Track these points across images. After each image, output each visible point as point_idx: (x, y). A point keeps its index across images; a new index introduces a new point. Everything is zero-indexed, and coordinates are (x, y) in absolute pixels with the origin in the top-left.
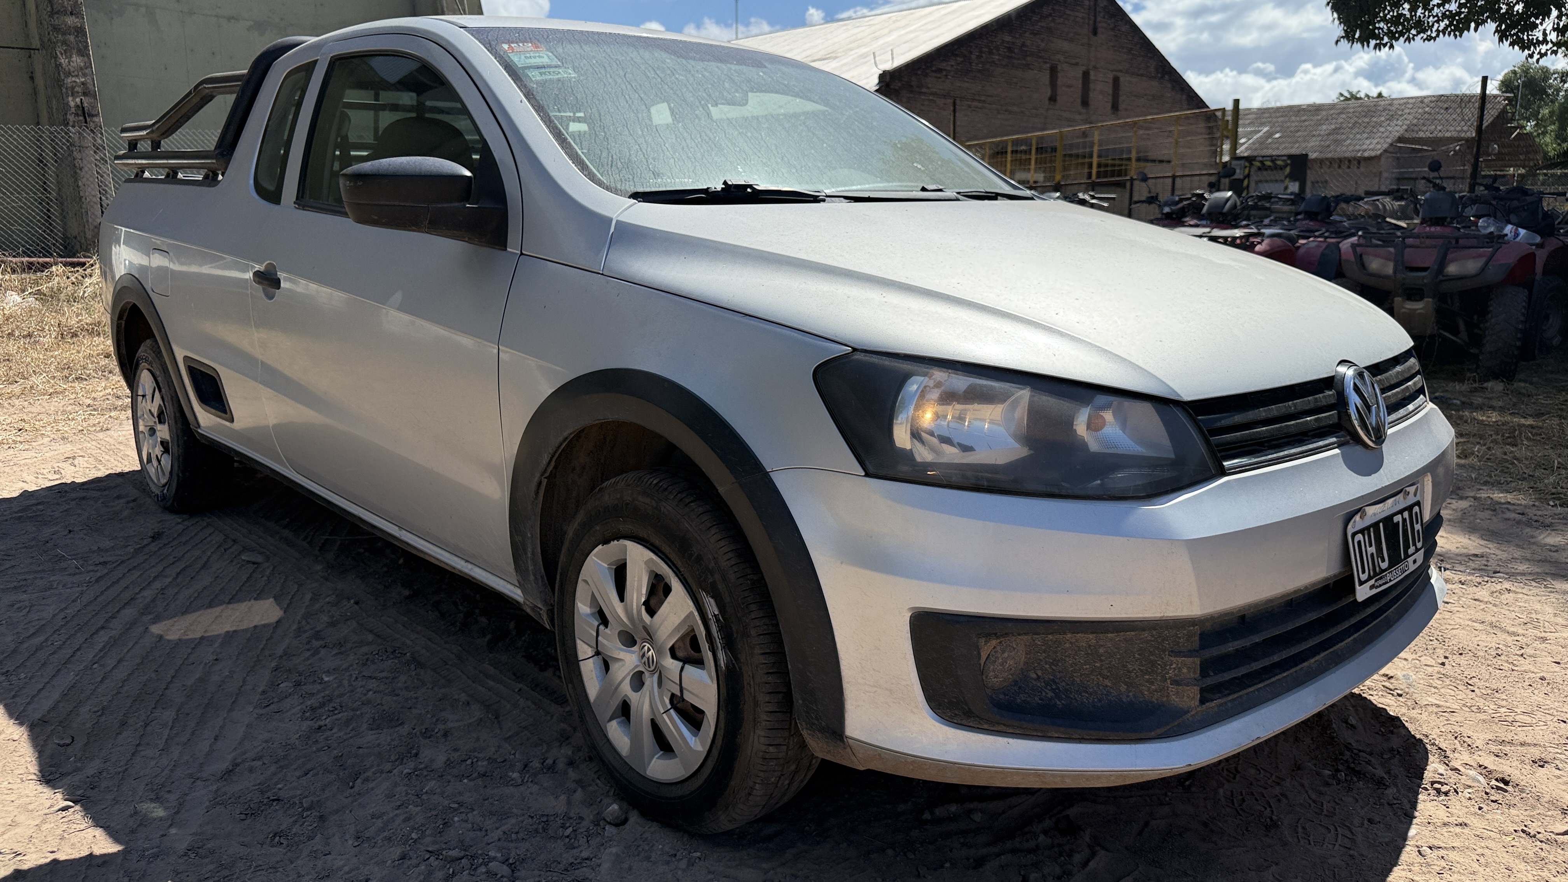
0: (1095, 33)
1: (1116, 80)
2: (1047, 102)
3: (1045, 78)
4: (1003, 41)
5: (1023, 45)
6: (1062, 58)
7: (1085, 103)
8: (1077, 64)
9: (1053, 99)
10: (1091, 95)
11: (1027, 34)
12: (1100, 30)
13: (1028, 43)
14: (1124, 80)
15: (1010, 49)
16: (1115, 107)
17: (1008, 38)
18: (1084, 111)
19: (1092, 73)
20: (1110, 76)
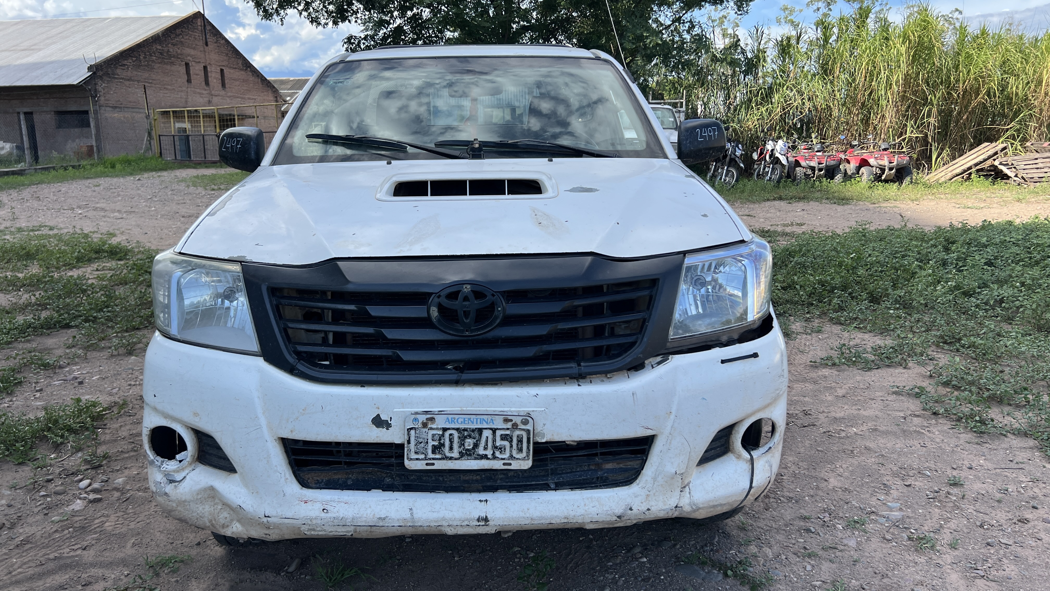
0: (207, 45)
1: (222, 71)
2: (186, 83)
3: (183, 70)
4: (157, 49)
5: (168, 51)
6: (191, 59)
7: (207, 83)
8: (199, 62)
9: (189, 81)
10: (210, 79)
11: (170, 45)
12: (209, 43)
13: (171, 50)
14: (226, 71)
15: (161, 54)
16: (223, 85)
17: (159, 47)
18: (207, 88)
19: (208, 67)
20: (219, 69)
